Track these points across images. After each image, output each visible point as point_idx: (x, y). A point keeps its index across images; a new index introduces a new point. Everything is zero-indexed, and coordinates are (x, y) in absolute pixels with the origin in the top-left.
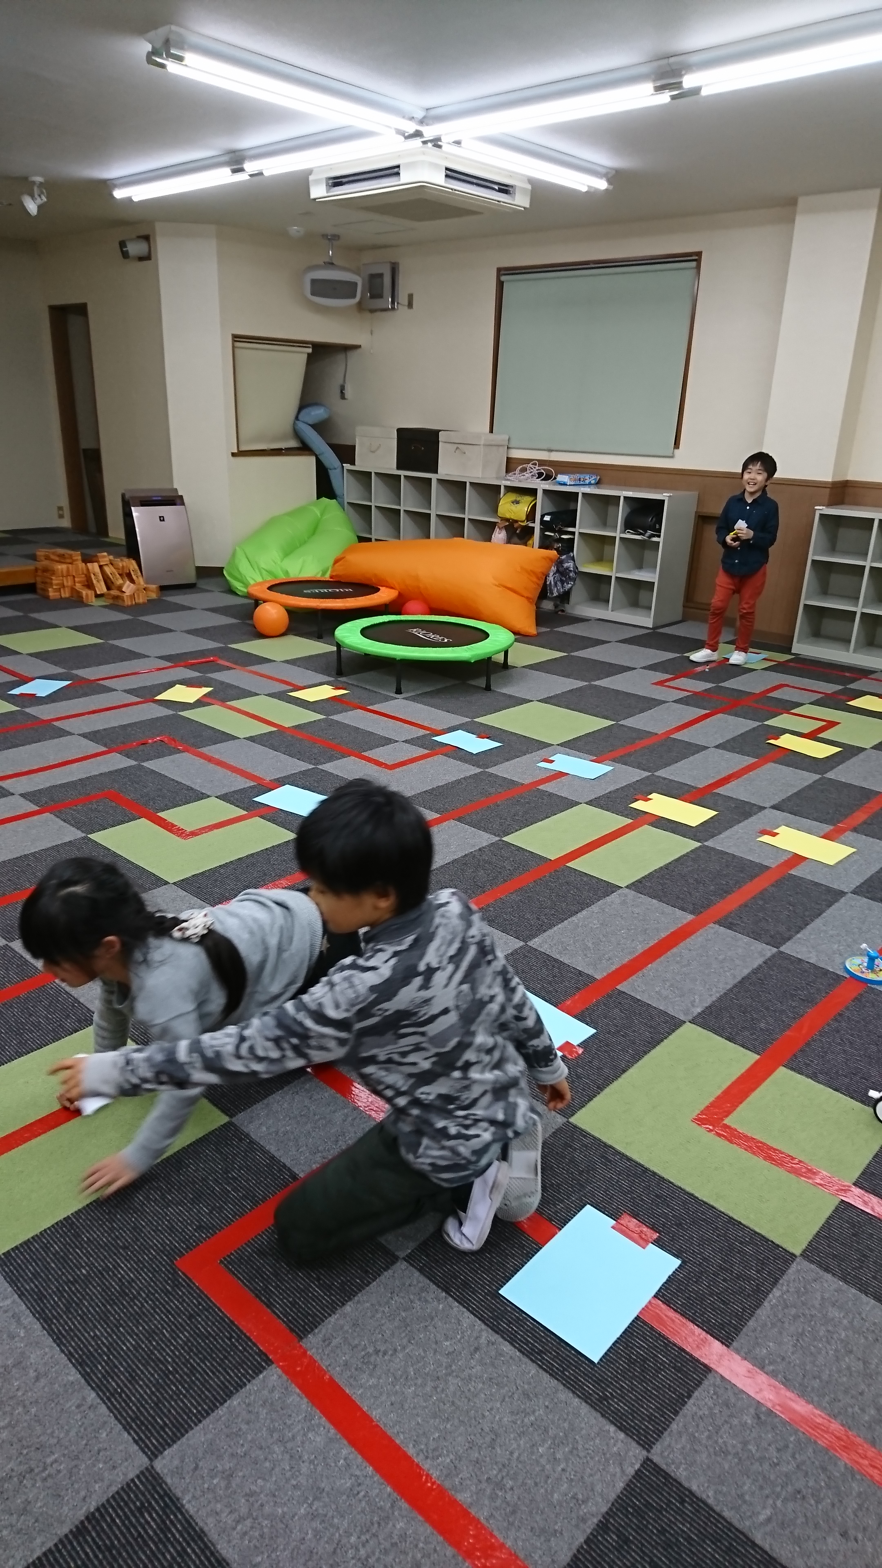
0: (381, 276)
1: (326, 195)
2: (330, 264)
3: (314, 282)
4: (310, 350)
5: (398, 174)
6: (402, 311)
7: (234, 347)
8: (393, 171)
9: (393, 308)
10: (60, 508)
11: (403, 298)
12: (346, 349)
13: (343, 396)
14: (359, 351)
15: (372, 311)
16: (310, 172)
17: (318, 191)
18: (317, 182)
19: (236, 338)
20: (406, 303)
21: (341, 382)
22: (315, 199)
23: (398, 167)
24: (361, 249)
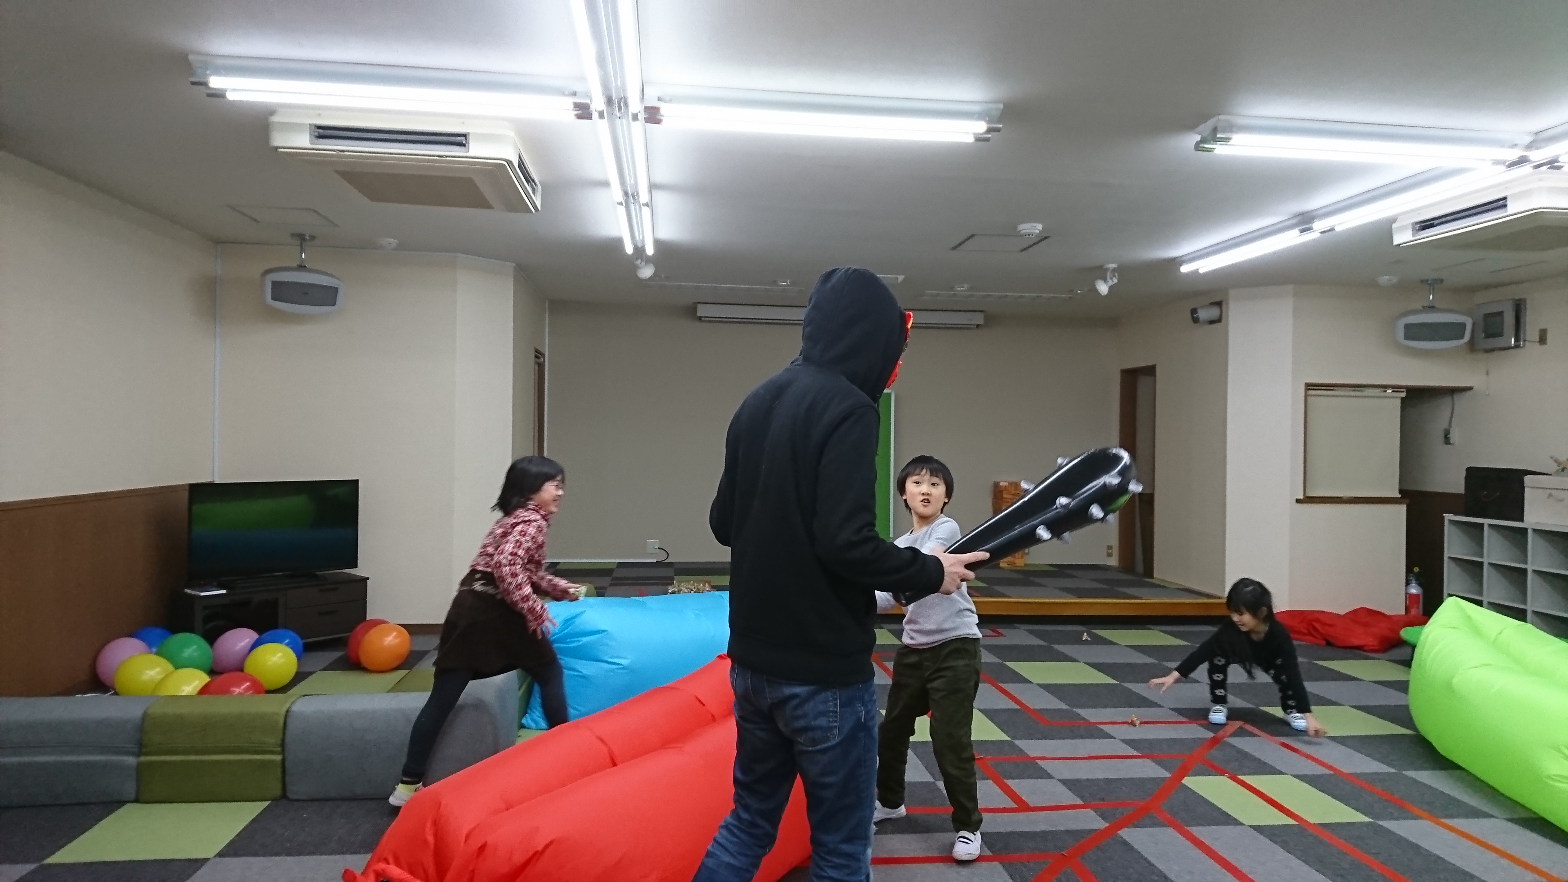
0: (1500, 314)
1: (1412, 238)
2: (1431, 308)
3: (1408, 327)
4: (1404, 395)
5: (1505, 206)
6: (1532, 348)
7: (1306, 396)
8: (1500, 204)
9: (1517, 346)
10: (1110, 547)
11: (1531, 332)
12: (1453, 391)
13: (1447, 440)
14: (1469, 393)
15: (1487, 351)
16: (1394, 220)
17: (1403, 237)
18: (1402, 229)
19: (1309, 386)
20: (1537, 339)
21: (1446, 426)
22: (1399, 245)
23: (1505, 198)
24: (1472, 289)
